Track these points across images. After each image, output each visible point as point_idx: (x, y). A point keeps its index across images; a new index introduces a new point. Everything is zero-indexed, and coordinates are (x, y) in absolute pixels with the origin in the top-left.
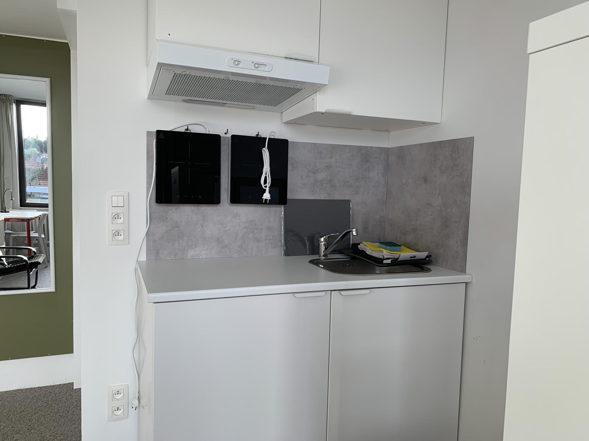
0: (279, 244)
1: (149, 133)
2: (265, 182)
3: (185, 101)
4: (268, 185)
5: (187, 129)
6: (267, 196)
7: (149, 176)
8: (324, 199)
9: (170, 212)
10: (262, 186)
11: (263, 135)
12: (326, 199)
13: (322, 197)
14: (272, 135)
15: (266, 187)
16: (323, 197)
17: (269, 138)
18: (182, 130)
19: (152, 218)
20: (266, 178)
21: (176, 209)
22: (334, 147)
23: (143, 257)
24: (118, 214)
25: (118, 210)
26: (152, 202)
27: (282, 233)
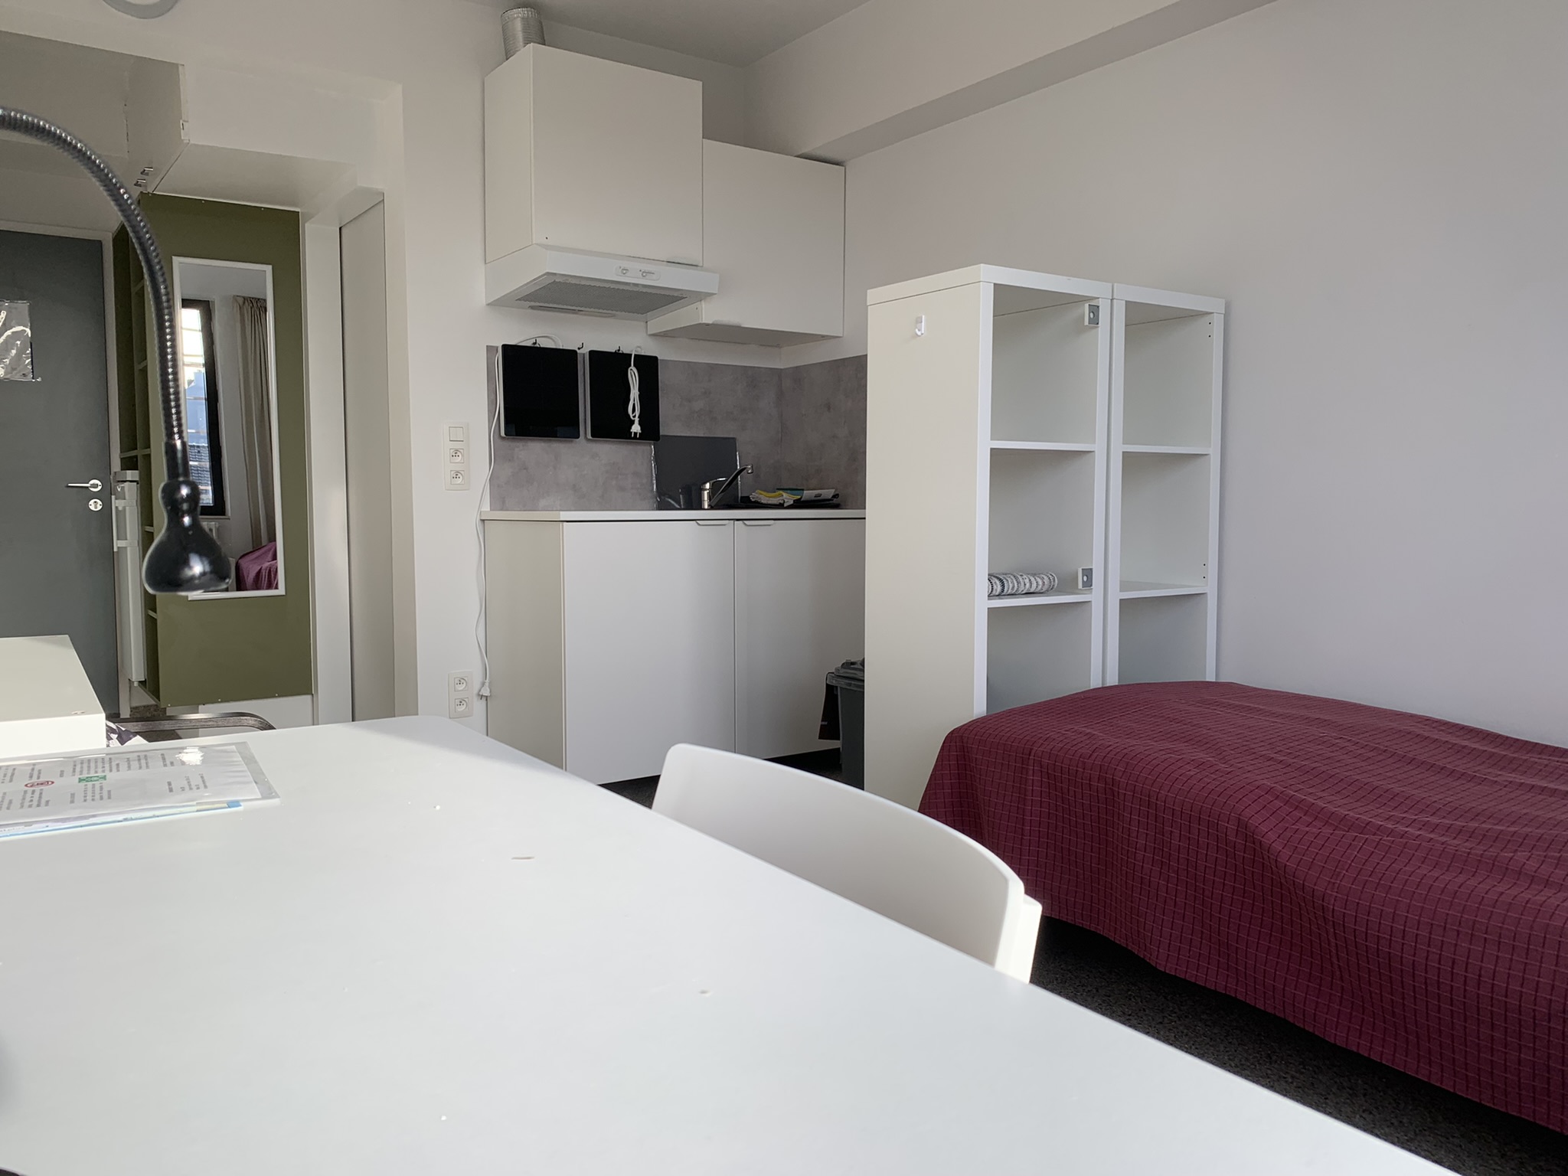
0: (649, 495)
1: (490, 349)
2: (634, 411)
3: (532, 308)
4: (637, 413)
5: (535, 343)
6: (636, 428)
7: (492, 402)
8: (702, 435)
9: (516, 449)
10: (629, 416)
11: (626, 351)
12: (706, 435)
14: (638, 351)
15: (634, 417)
16: (700, 432)
17: (635, 355)
18: (529, 344)
19: (497, 457)
20: (634, 404)
21: (523, 446)
22: (713, 368)
23: (486, 507)
24: (456, 451)
25: (457, 445)
26: (497, 436)
27: (652, 480)
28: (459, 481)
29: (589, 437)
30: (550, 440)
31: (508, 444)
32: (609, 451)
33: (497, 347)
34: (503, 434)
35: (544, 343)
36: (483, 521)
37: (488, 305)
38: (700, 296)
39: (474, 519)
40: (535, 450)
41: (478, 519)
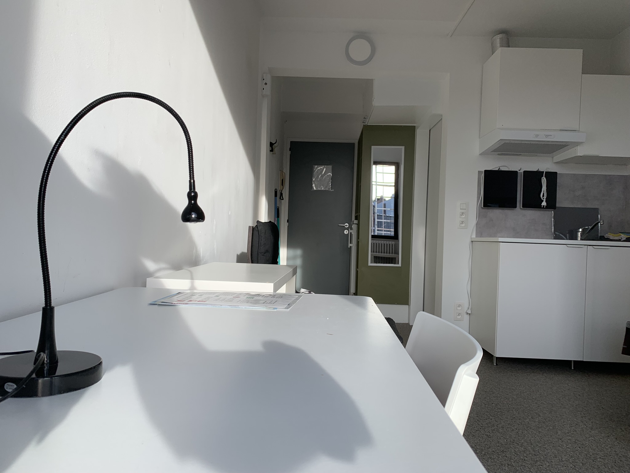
0: (550, 233)
1: (479, 172)
2: (543, 196)
3: (499, 154)
4: (545, 197)
5: (499, 169)
6: (544, 204)
7: (479, 194)
10: (541, 198)
11: (541, 170)
12: (582, 207)
13: (579, 206)
14: (547, 170)
15: (544, 199)
17: (546, 172)
18: (497, 169)
19: (480, 216)
20: (544, 194)
21: (491, 211)
22: (586, 176)
23: (474, 236)
24: (463, 213)
25: (463, 211)
26: (480, 207)
27: (552, 227)
28: (463, 225)
29: (521, 207)
30: (503, 209)
31: (484, 210)
32: (531, 214)
33: (482, 171)
34: (482, 206)
35: (503, 169)
36: (472, 241)
37: (480, 154)
38: (577, 144)
39: (468, 241)
40: (496, 213)
41: (470, 240)
